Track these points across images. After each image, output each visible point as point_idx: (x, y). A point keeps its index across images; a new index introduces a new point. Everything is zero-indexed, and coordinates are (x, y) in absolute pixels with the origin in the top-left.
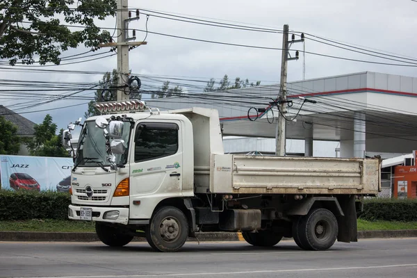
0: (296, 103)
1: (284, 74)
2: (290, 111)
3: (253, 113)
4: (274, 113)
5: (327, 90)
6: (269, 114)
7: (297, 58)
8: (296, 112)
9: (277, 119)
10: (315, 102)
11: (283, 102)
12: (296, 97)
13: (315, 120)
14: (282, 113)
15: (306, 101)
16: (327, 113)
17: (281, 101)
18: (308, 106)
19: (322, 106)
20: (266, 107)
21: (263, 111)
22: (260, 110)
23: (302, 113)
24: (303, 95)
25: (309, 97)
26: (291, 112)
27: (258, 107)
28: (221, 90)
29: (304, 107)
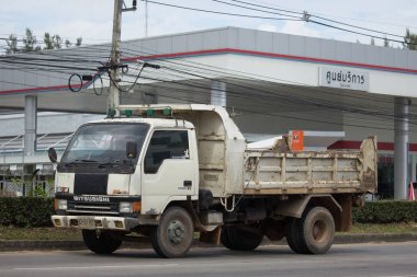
0: (133, 68)
1: (117, 31)
2: (125, 78)
3: (76, 81)
4: (104, 82)
5: (175, 51)
6: (98, 84)
7: (134, 9)
8: (133, 80)
9: (108, 89)
10: (157, 67)
11: (115, 67)
12: (133, 60)
13: (159, 91)
14: (114, 82)
15: (146, 65)
16: (174, 82)
17: (112, 66)
18: (149, 72)
19: (168, 73)
20: (93, 73)
21: (89, 78)
22: (85, 78)
23: (140, 81)
24: (141, 58)
25: (149, 61)
26: (126, 81)
27: (82, 73)
28: (28, 50)
29: (143, 74)
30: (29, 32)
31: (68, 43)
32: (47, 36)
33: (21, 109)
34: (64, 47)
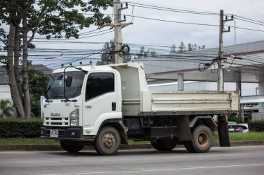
0: (229, 60)
1: (221, 41)
2: (225, 64)
3: (202, 66)
4: (215, 66)
6: (213, 67)
7: (229, 31)
8: (230, 65)
9: (218, 70)
10: (241, 59)
11: (221, 59)
12: (229, 56)
13: (242, 70)
14: (220, 66)
15: (235, 58)
17: (219, 59)
18: (237, 61)
19: (246, 61)
20: (210, 62)
21: (208, 65)
22: (206, 64)
23: (233, 65)
24: (233, 54)
25: (237, 56)
26: (226, 66)
27: (205, 62)
28: (181, 52)
29: (234, 62)
30: (182, 43)
31: (200, 48)
32: (190, 45)
33: (176, 80)
34: (197, 49)
